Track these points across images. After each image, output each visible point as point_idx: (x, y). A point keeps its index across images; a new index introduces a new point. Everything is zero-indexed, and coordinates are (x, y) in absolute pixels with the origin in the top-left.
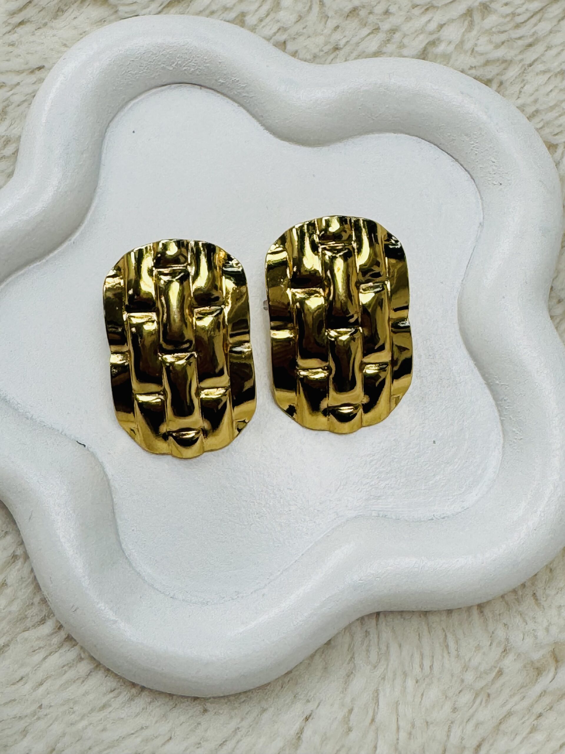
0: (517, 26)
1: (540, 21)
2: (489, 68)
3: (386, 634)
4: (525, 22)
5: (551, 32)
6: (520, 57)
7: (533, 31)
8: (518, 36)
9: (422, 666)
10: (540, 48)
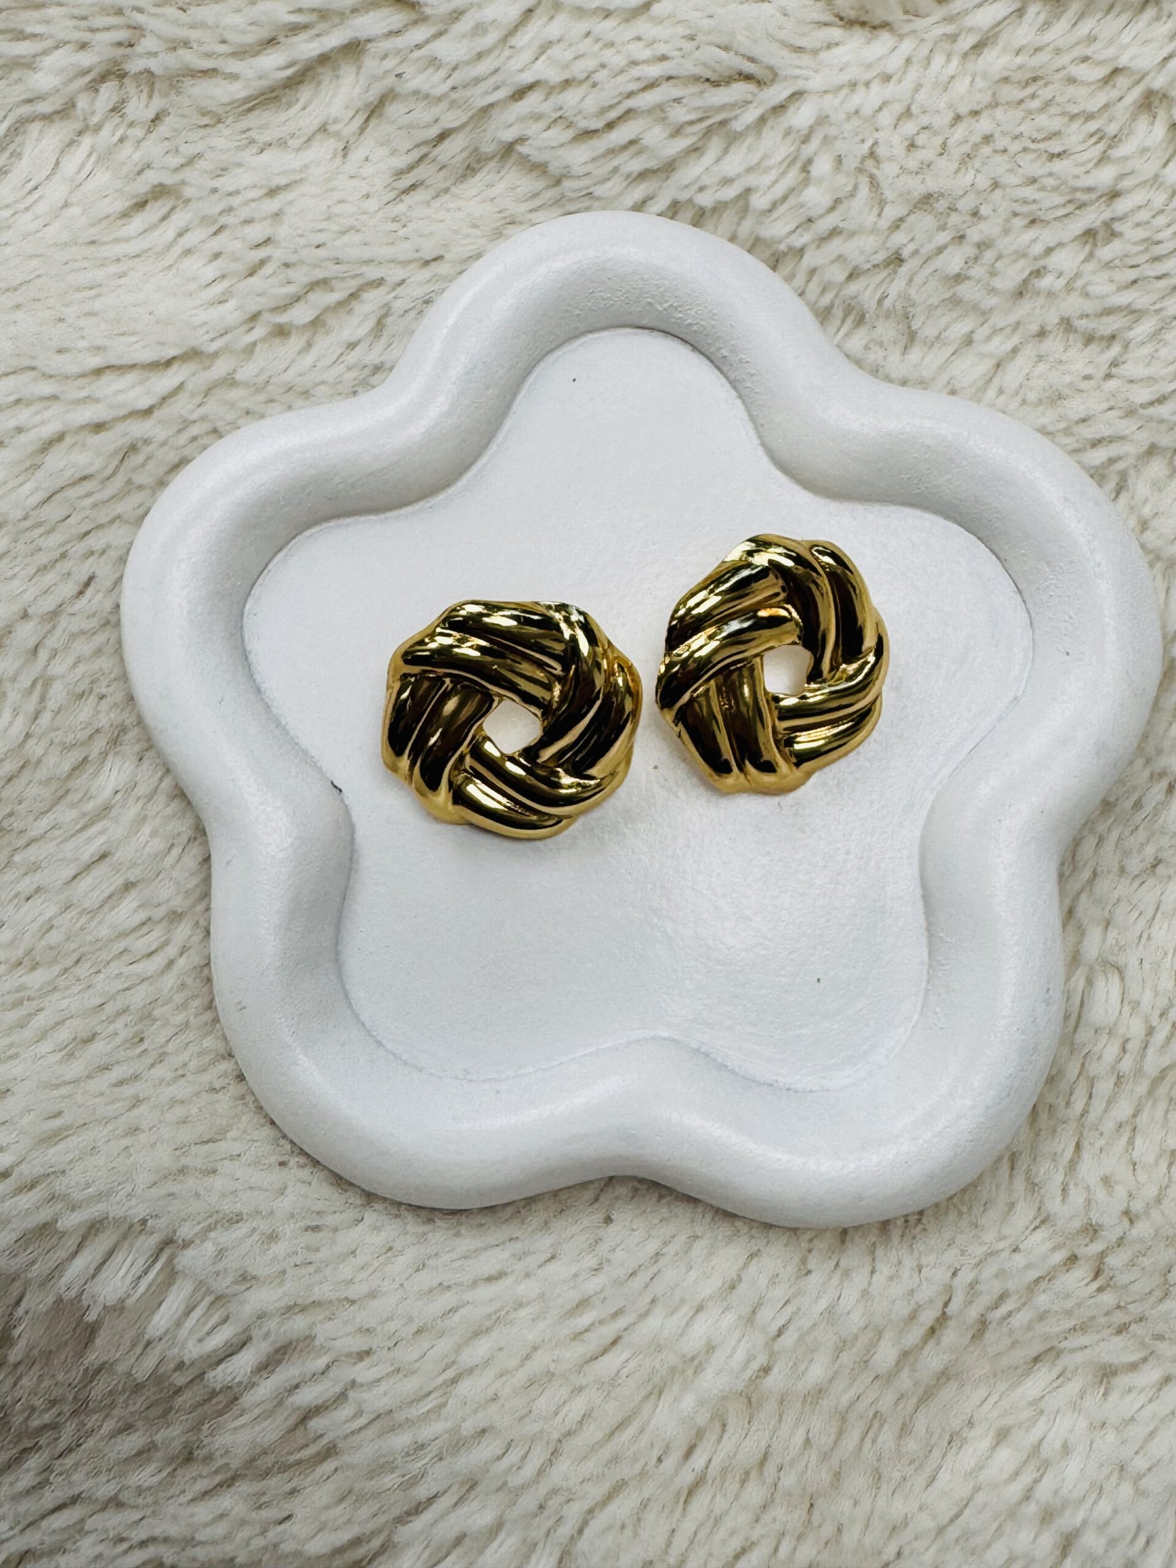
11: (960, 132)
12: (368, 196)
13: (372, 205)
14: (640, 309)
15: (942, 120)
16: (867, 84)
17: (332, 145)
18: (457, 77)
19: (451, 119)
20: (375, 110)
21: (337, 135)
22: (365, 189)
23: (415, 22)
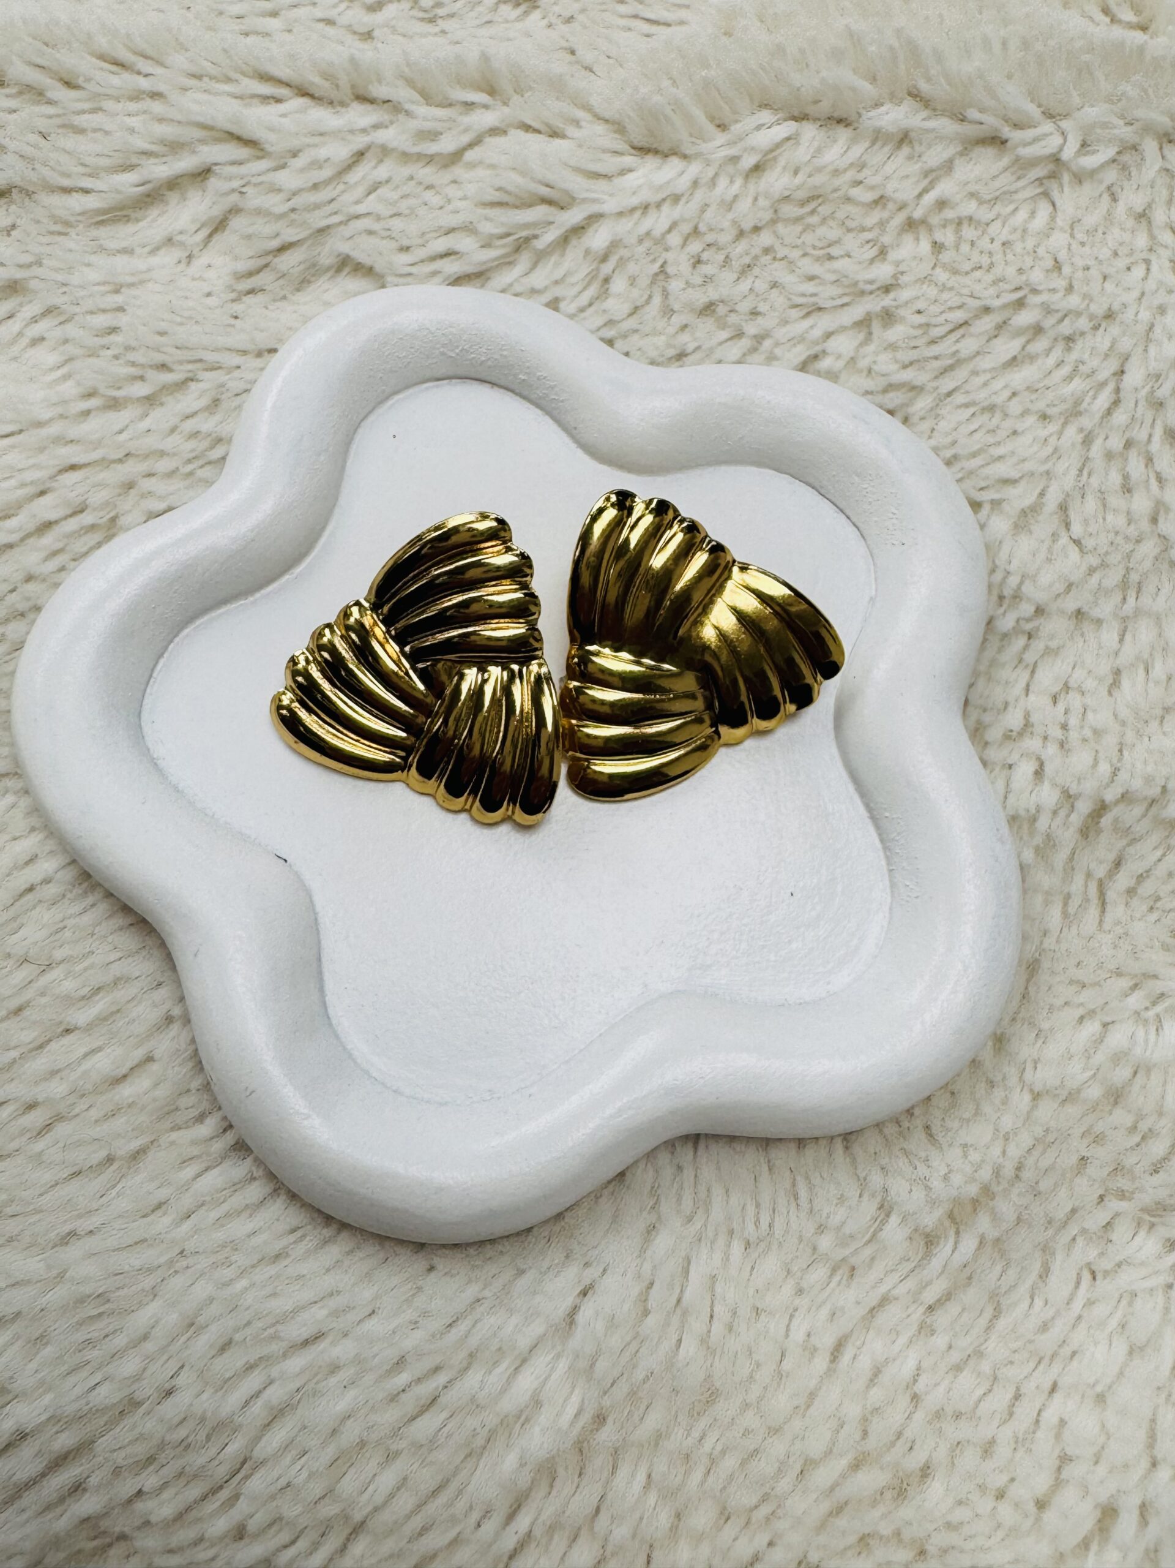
0: (933, 342)
1: (963, 336)
2: (891, 395)
3: (707, 1172)
4: (945, 336)
5: (978, 353)
6: (935, 384)
7: (954, 348)
8: (932, 354)
9: (757, 1223)
10: (961, 374)
11: (741, 246)
12: (209, 295)
13: (211, 301)
15: (725, 238)
16: (659, 205)
17: (177, 254)
18: (296, 202)
19: (290, 234)
20: (220, 225)
21: (182, 244)
22: (207, 290)
23: (259, 158)
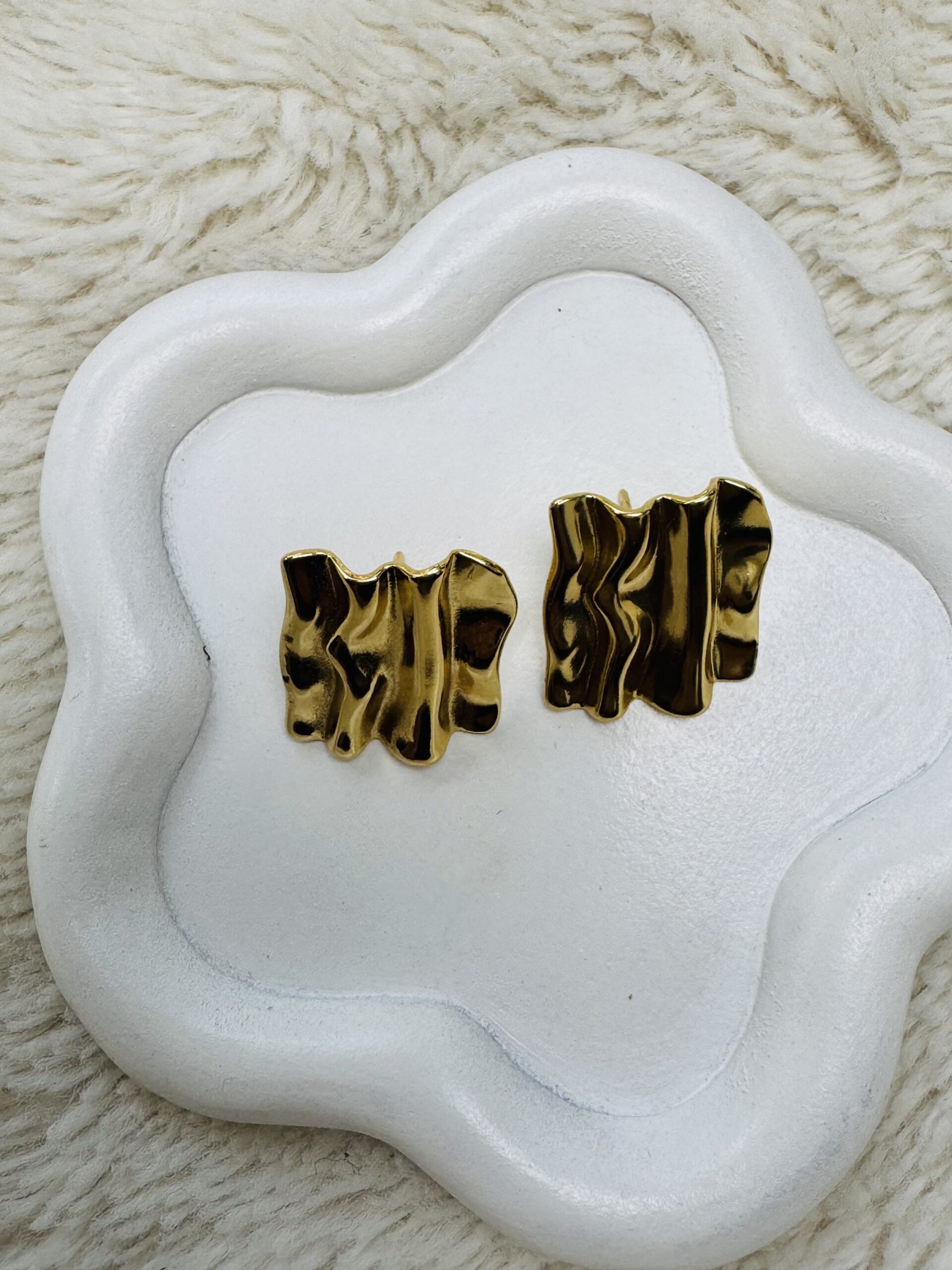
14: (648, 258)
